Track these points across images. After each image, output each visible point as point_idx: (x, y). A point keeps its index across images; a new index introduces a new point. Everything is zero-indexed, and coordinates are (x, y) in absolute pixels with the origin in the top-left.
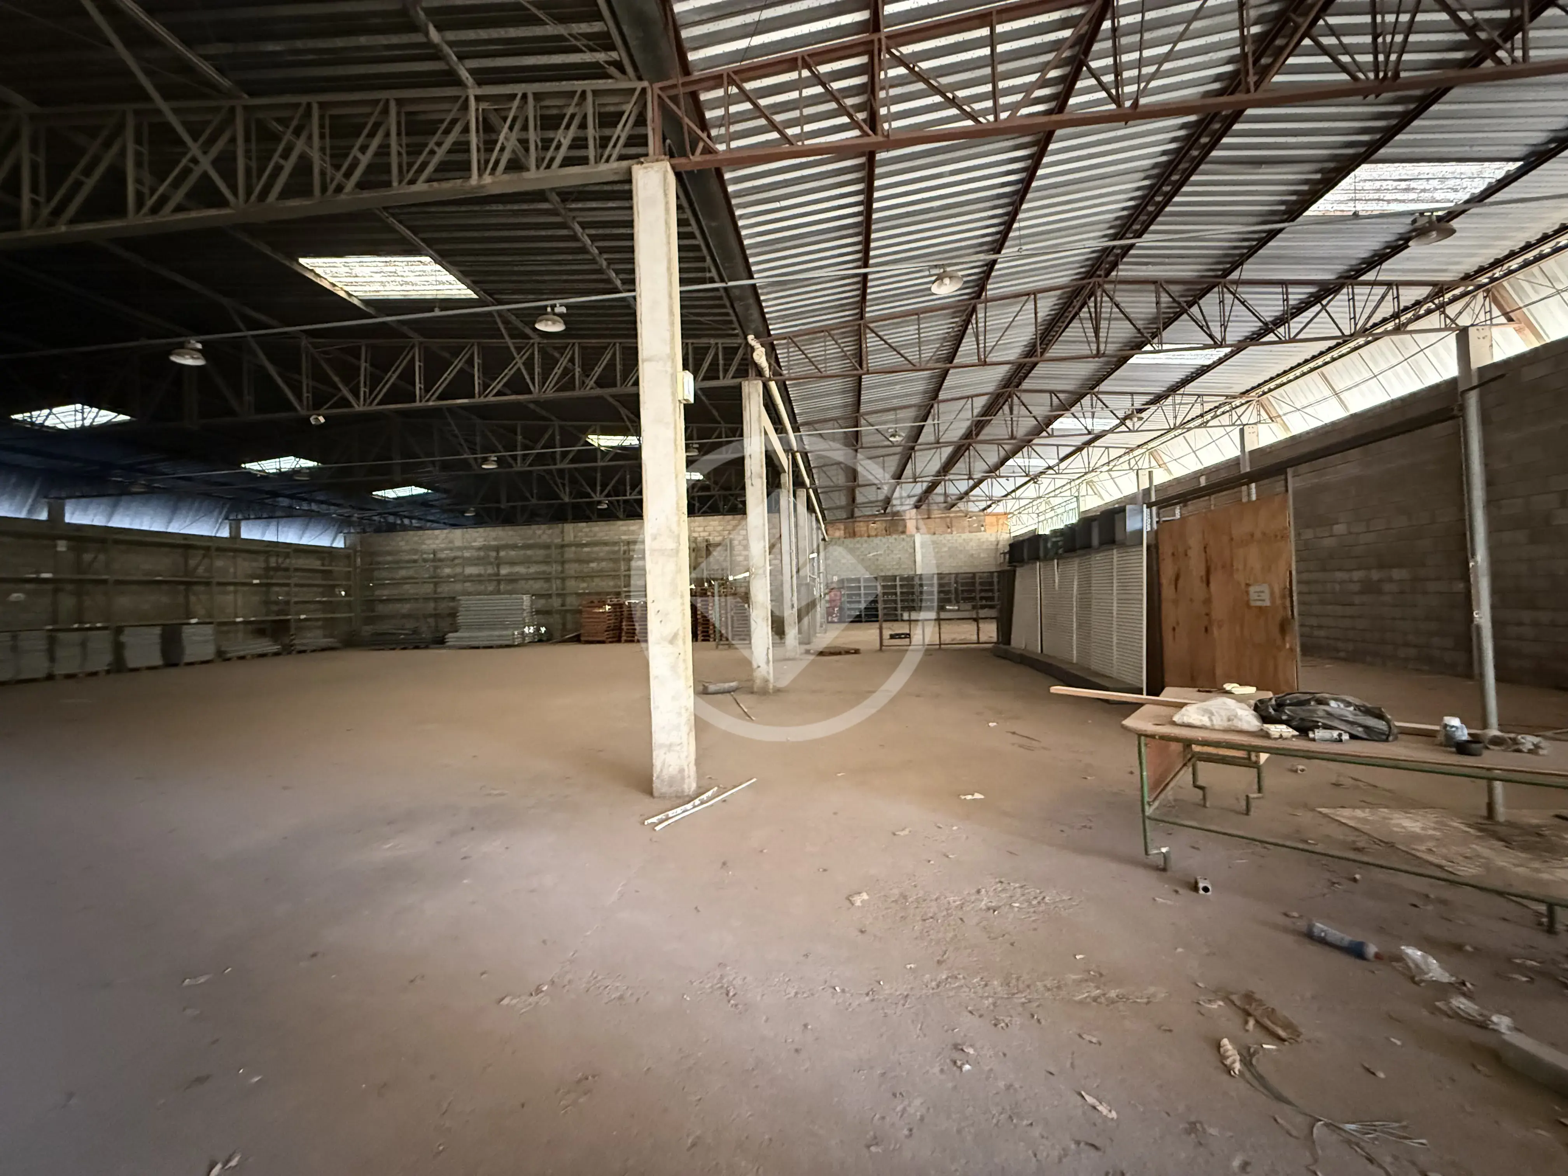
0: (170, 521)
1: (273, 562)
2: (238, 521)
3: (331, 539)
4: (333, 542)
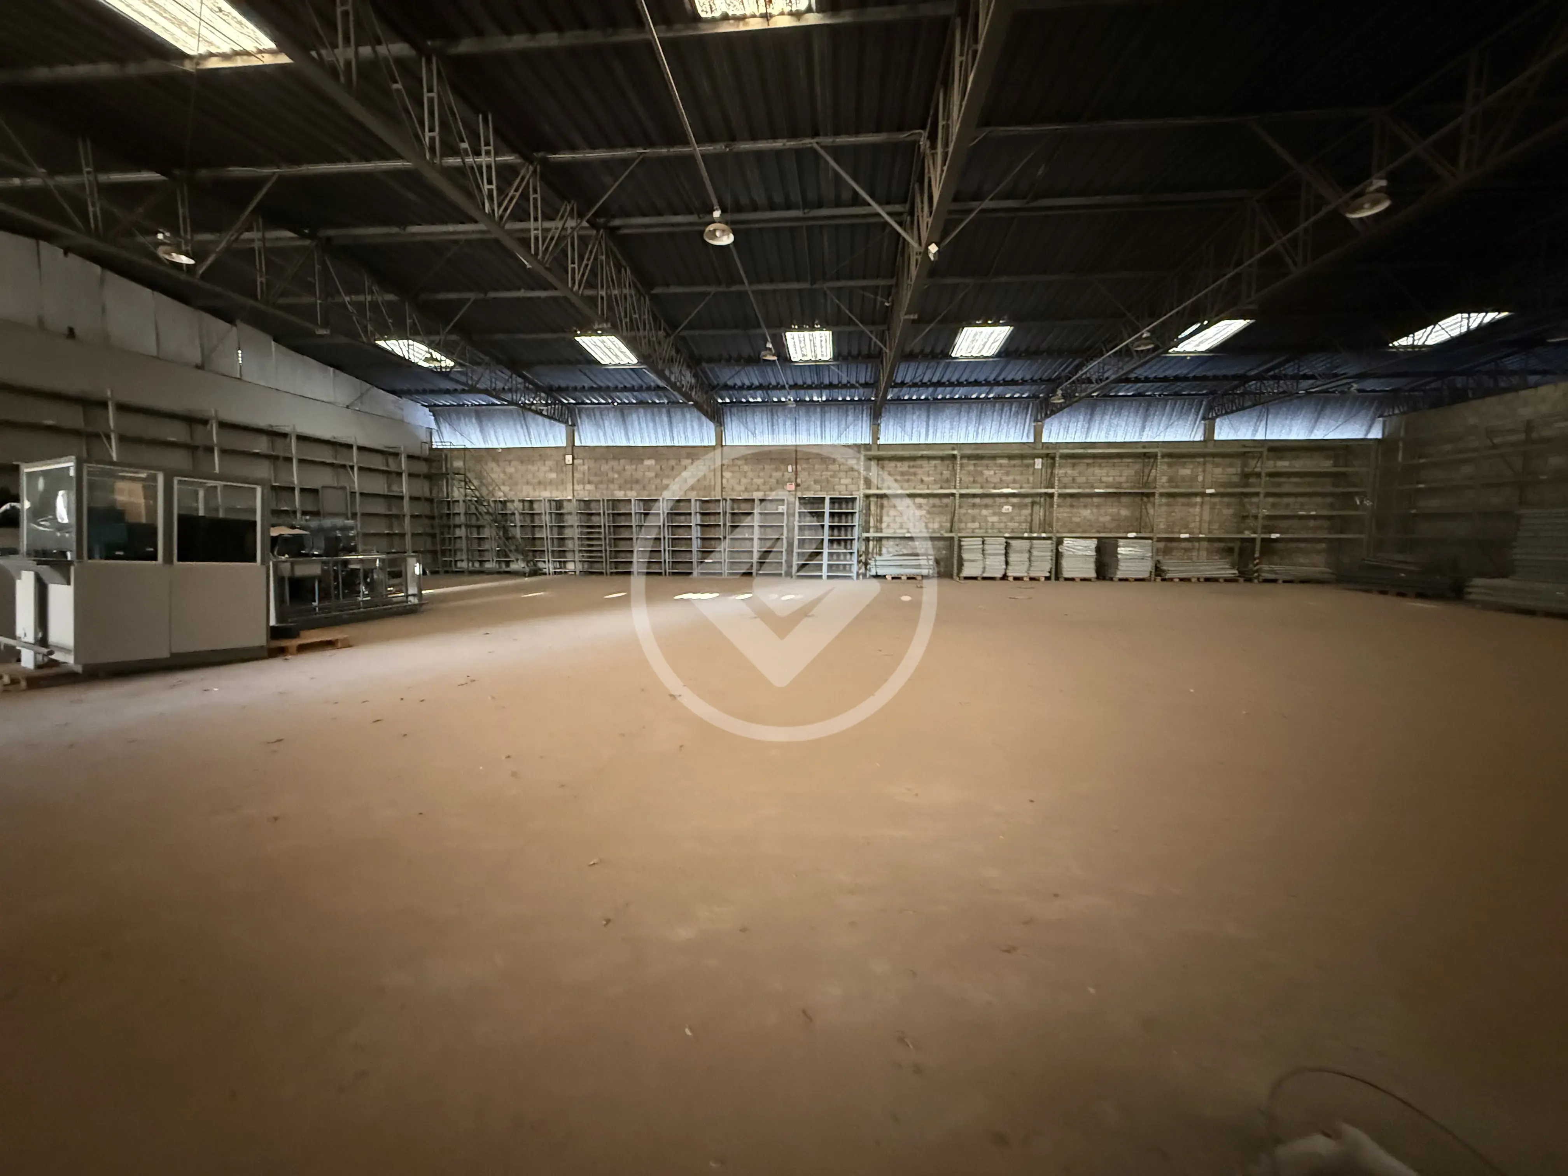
2: (1214, 420)
3: (1364, 428)
4: (1368, 432)
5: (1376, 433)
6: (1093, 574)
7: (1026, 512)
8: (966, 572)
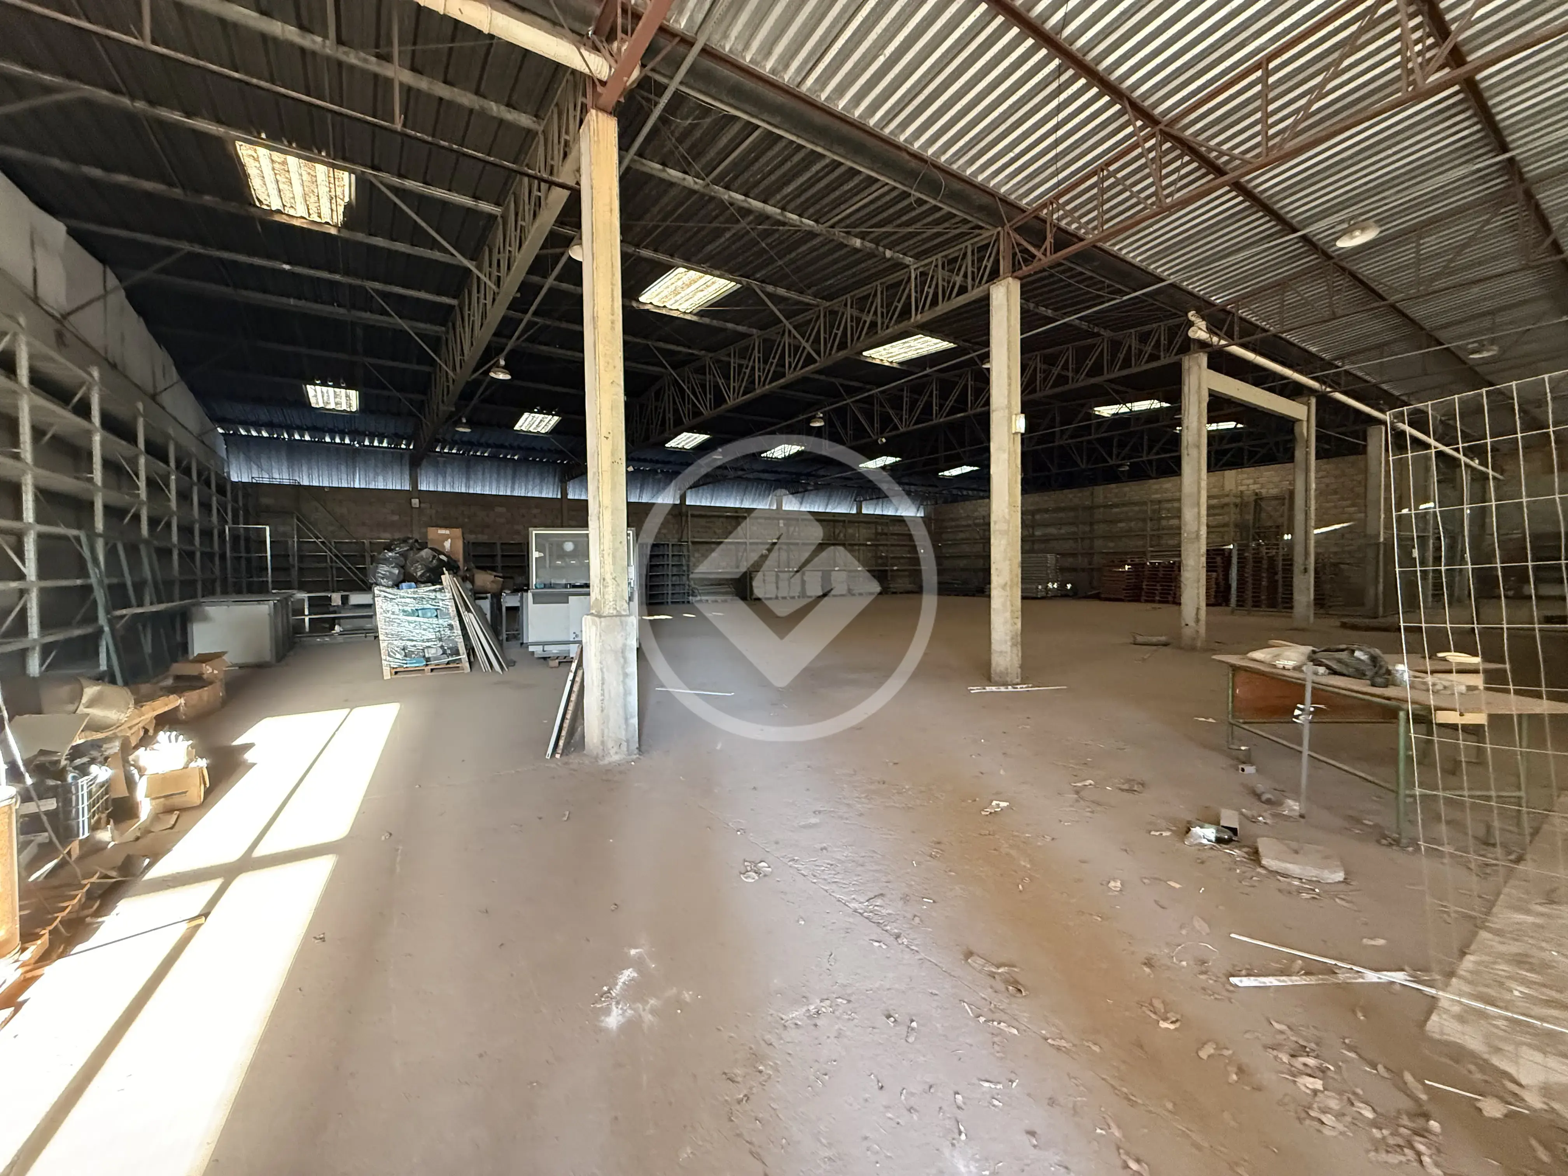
2: (861, 502)
5: (920, 514)
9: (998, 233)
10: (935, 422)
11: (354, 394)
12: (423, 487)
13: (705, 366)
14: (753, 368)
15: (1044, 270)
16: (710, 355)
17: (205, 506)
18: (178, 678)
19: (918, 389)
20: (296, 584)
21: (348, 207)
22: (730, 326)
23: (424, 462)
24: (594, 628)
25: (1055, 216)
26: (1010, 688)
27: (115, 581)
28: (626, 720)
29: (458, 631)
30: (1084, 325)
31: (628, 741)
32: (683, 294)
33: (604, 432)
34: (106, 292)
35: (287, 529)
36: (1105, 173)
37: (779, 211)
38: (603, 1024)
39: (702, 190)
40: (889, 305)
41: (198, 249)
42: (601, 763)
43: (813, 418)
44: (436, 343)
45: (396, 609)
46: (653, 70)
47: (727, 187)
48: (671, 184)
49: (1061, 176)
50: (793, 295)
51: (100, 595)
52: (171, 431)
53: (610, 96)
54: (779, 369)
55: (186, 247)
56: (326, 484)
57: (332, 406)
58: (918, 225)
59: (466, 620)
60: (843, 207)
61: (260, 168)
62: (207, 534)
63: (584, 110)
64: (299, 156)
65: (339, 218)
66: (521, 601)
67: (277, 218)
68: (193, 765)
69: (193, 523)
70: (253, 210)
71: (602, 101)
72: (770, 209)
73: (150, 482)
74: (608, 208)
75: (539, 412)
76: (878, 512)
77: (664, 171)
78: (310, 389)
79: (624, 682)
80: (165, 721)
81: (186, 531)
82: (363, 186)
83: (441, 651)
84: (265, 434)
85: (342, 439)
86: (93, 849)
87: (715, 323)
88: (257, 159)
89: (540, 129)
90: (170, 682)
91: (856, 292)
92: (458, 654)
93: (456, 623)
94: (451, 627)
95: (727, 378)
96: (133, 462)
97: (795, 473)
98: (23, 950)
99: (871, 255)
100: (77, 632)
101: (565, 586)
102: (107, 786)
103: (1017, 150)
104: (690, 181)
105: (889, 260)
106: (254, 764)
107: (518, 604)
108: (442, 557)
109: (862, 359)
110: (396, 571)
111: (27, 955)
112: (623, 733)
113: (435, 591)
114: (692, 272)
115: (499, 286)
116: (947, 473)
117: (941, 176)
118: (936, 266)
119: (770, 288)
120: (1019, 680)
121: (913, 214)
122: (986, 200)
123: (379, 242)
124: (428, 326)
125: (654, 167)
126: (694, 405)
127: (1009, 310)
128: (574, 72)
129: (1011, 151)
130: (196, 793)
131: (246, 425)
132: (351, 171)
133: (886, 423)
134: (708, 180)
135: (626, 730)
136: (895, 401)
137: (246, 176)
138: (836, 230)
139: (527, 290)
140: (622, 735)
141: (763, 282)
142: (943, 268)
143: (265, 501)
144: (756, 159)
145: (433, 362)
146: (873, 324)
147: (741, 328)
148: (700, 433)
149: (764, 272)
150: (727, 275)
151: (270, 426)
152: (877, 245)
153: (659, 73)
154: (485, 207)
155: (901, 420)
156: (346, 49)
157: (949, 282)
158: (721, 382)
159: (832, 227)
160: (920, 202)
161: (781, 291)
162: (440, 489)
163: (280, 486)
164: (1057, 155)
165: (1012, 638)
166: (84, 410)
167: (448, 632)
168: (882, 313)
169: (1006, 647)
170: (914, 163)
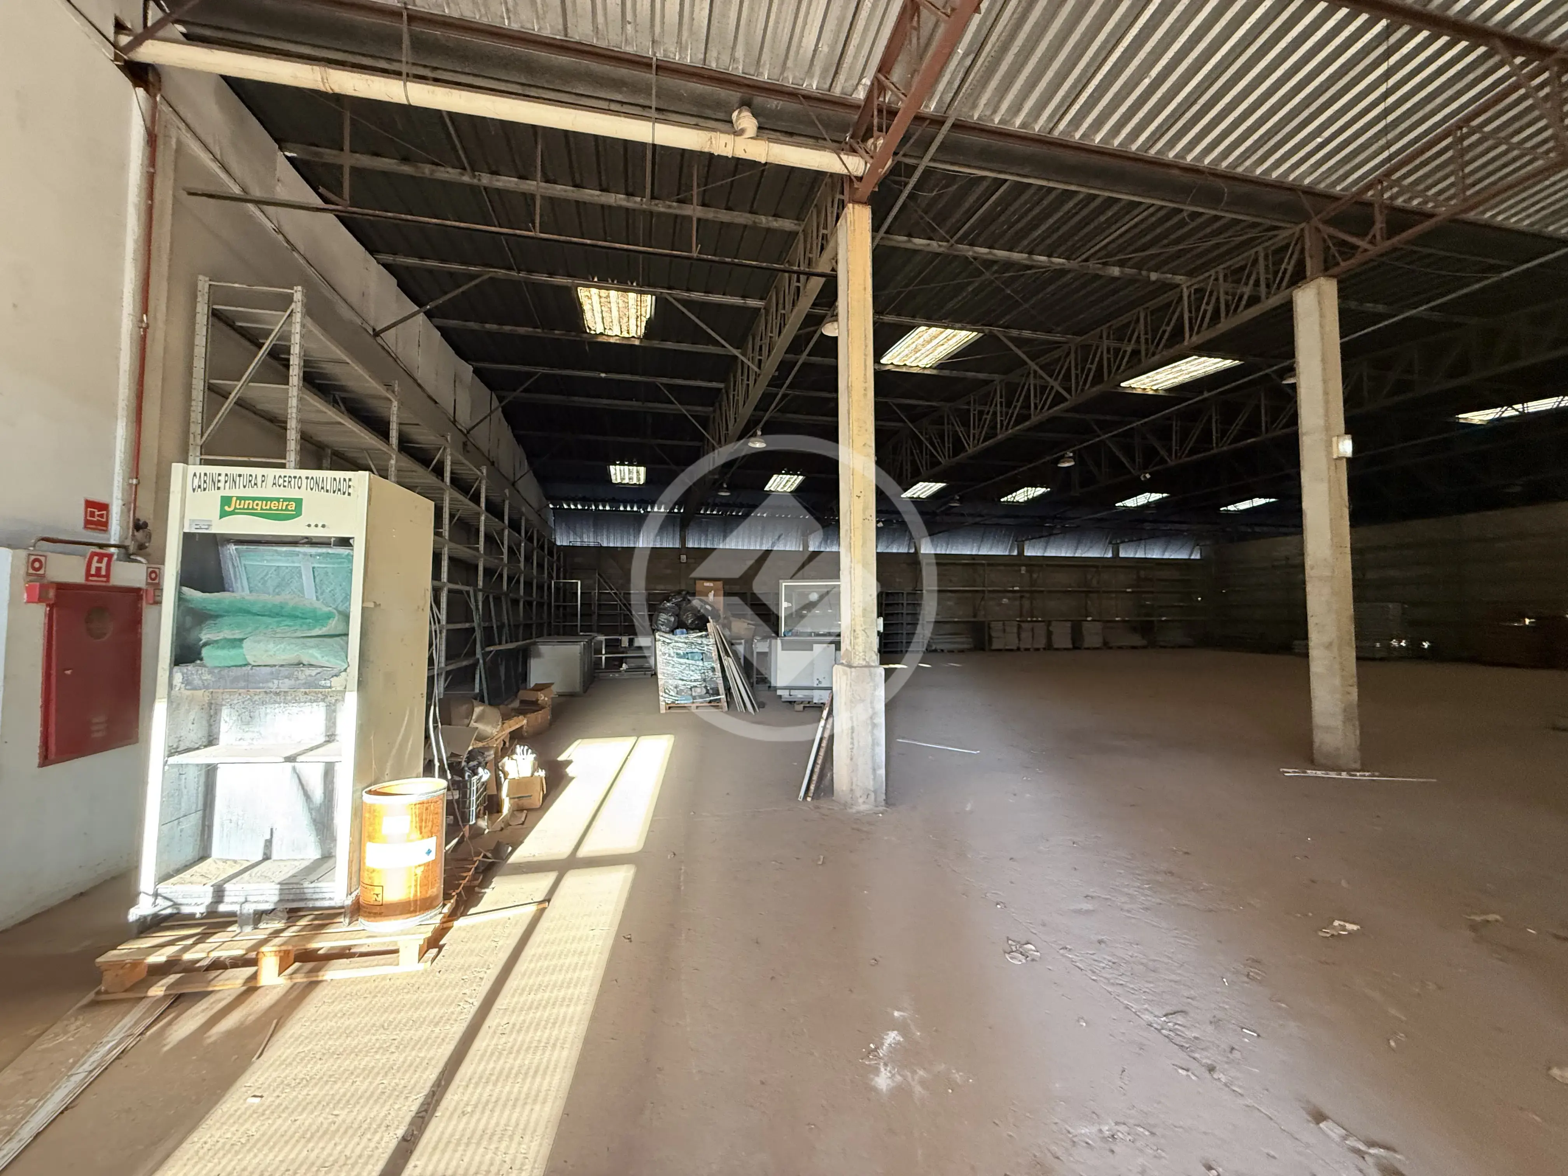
0: (1077, 549)
1: (1142, 573)
2: (1118, 545)
3: (1189, 552)
4: (1191, 555)
5: (1196, 556)
6: (1071, 646)
7: (1017, 603)
8: (995, 646)
9: (1302, 230)
10: (1215, 451)
11: (642, 470)
12: (690, 545)
13: (942, 417)
14: (995, 413)
15: (1372, 260)
16: (949, 404)
17: (540, 566)
18: (523, 702)
19: (1191, 416)
20: (595, 628)
21: (648, 322)
22: (970, 374)
23: (692, 524)
24: (844, 677)
25: (1386, 196)
26: (1344, 775)
27: (487, 624)
28: (874, 770)
29: (719, 674)
30: (1436, 316)
31: (875, 792)
32: (923, 350)
33: (856, 492)
34: (491, 412)
35: (591, 582)
36: (1465, 130)
37: (1026, 256)
38: (873, 1083)
39: (946, 251)
40: (1155, 331)
41: (547, 371)
42: (850, 811)
43: (1062, 458)
44: (704, 422)
45: (671, 651)
46: (904, 155)
47: (972, 244)
48: (915, 252)
49: (1393, 149)
50: (1040, 336)
51: (478, 634)
52: (524, 509)
53: (865, 190)
54: (1025, 412)
55: (541, 370)
56: (619, 545)
57: (626, 481)
58: (1191, 241)
59: (725, 663)
60: (1098, 238)
61: (592, 305)
62: (540, 587)
63: (842, 205)
64: (618, 290)
65: (641, 331)
66: (770, 647)
67: (600, 339)
68: (536, 774)
69: (532, 579)
70: (585, 335)
71: (857, 196)
72: (1016, 256)
73: (510, 548)
74: (862, 287)
75: (786, 474)
76: (1140, 555)
77: (909, 241)
78: (612, 468)
79: (873, 734)
80: (517, 737)
81: (528, 584)
82: (661, 305)
83: (704, 691)
84: (579, 507)
85: (632, 507)
86: (477, 832)
87: (955, 373)
88: (589, 298)
89: (800, 229)
90: (516, 704)
91: (1114, 322)
92: (718, 694)
93: (718, 666)
94: (713, 669)
95: (966, 424)
96: (501, 533)
97: (1039, 517)
98: (444, 905)
99: (1132, 281)
100: (465, 663)
101: (810, 635)
102: (485, 785)
103: (1327, 134)
104: (934, 246)
105: (1154, 282)
106: (572, 778)
107: (767, 650)
108: (708, 607)
109: (1120, 390)
110: (672, 619)
111: (446, 910)
112: (872, 783)
113: (701, 637)
114: (934, 329)
115: (759, 368)
116: (1231, 508)
117: (1220, 183)
118: (1216, 279)
119: (1014, 333)
120: (1357, 766)
121: (1186, 229)
122: (1284, 197)
123: (669, 345)
124: (699, 408)
125: (900, 240)
126: (932, 455)
127: (1322, 316)
128: (832, 175)
129: (1319, 136)
130: (537, 798)
131: (568, 501)
132: (652, 294)
133: (1150, 456)
134: (952, 241)
135: (874, 779)
136: (1163, 432)
137: (583, 311)
138: (1090, 264)
139: (784, 367)
140: (870, 785)
141: (1007, 327)
142: (1225, 281)
143: (578, 560)
144: (1003, 211)
145: (702, 438)
146: (1136, 353)
147: (981, 376)
148: (937, 482)
149: (1008, 317)
150: (969, 327)
151: (584, 500)
152: (1140, 269)
153: (911, 156)
154: (752, 303)
155: (1169, 451)
156: (657, 201)
157: (1234, 295)
158: (960, 430)
159: (1086, 260)
160: (1194, 215)
161: (1027, 334)
162: (703, 546)
163: (589, 547)
164: (1386, 127)
165: (1345, 710)
166: (476, 499)
167: (711, 674)
168: (1147, 339)
169: (1337, 722)
170: (1187, 178)
